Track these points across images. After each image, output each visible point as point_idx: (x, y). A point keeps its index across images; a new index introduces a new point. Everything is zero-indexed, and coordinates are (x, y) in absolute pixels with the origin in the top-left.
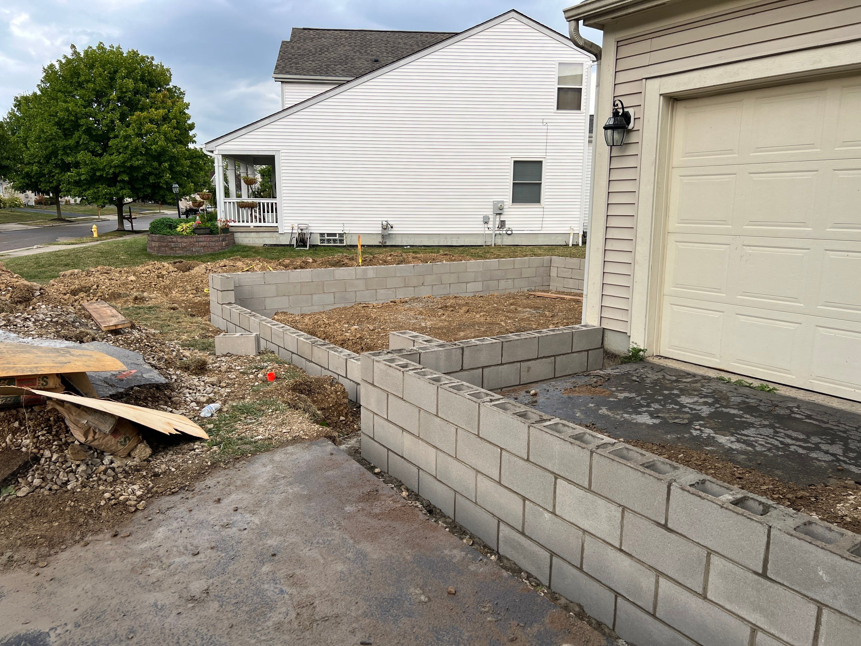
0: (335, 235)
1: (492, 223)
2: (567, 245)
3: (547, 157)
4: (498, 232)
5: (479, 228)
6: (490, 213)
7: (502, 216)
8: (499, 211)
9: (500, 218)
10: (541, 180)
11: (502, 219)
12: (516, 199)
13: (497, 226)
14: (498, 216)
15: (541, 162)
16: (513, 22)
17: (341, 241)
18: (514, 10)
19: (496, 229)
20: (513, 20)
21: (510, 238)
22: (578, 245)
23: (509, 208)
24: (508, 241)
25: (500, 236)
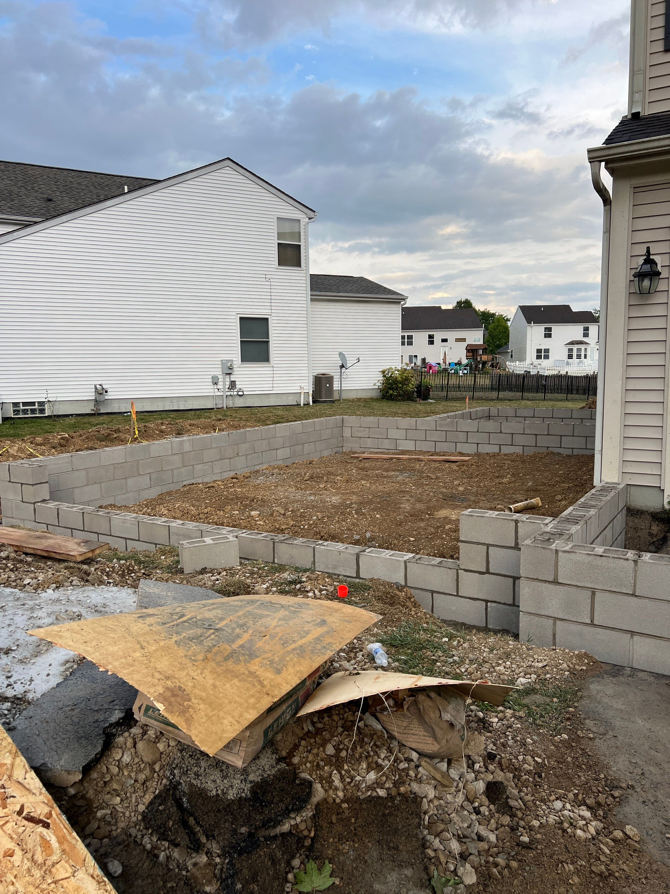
0: (33, 404)
1: (222, 383)
2: (298, 405)
3: (273, 315)
4: (229, 393)
5: (208, 390)
6: (218, 372)
7: (232, 376)
8: (229, 371)
9: (230, 378)
10: (268, 338)
11: (232, 380)
12: (246, 358)
13: (227, 387)
14: (228, 376)
15: (267, 319)
16: (227, 171)
17: (42, 411)
18: (229, 159)
19: (227, 390)
20: (228, 168)
21: (241, 399)
22: (308, 404)
23: (239, 367)
24: (240, 403)
25: (231, 398)
